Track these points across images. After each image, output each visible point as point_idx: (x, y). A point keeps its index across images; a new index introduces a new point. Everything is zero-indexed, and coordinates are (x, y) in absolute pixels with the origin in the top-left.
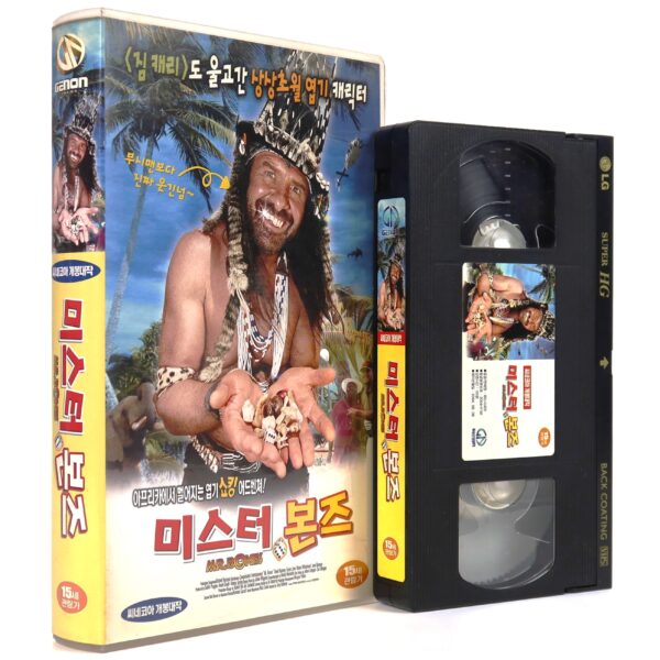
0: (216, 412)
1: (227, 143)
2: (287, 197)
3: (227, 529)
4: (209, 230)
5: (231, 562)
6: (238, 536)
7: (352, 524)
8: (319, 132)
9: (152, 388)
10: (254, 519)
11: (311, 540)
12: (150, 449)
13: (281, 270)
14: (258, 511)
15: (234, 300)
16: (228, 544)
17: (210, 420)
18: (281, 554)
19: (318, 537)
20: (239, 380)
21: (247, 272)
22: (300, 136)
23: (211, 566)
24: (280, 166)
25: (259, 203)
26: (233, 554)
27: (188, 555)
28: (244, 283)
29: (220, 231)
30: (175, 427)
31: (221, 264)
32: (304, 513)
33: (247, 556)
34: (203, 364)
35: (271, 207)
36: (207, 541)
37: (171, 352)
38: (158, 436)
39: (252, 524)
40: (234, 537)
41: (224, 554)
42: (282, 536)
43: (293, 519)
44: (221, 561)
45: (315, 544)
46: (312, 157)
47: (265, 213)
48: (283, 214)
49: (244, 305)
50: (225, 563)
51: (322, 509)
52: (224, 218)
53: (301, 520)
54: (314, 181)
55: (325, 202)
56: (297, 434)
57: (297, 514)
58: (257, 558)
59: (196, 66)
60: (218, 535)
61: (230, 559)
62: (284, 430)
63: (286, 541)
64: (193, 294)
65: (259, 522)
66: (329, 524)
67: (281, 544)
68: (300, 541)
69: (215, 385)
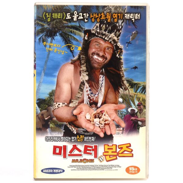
0: (76, 116)
1: (81, 36)
2: (104, 52)
3: (80, 151)
4: (73, 63)
5: (81, 161)
6: (84, 153)
7: (133, 154)
8: (119, 30)
9: (52, 108)
10: (91, 149)
11: (115, 158)
12: (51, 125)
13: (102, 74)
14: (93, 147)
15: (83, 83)
16: (81, 155)
17: (73, 118)
18: (102, 160)
19: (118, 157)
20: (85, 107)
21: (88, 75)
22: (110, 32)
23: (74, 161)
24: (102, 42)
25: (93, 54)
26: (82, 158)
27: (65, 157)
28: (87, 78)
29: (77, 63)
30: (60, 119)
31: (78, 72)
32: (112, 149)
33: (88, 160)
34: (70, 102)
35: (98, 55)
36: (72, 153)
37: (59, 98)
38: (54, 122)
39: (90, 150)
40: (83, 153)
41: (79, 158)
42: (102, 155)
43: (106, 150)
44: (77, 160)
45: (116, 159)
46: (116, 38)
47: (95, 57)
48: (103, 57)
49: (87, 85)
50: (79, 160)
51: (119, 148)
52: (79, 58)
53: (110, 151)
54: (116, 46)
55: (121, 52)
56: (108, 124)
57: (108, 149)
58: (92, 161)
59: (68, 15)
60: (76, 152)
61: (81, 160)
62: (103, 123)
63: (104, 157)
64: (67, 81)
65: (93, 150)
66: (122, 153)
67: (102, 157)
68: (110, 157)
69: (75, 108)
